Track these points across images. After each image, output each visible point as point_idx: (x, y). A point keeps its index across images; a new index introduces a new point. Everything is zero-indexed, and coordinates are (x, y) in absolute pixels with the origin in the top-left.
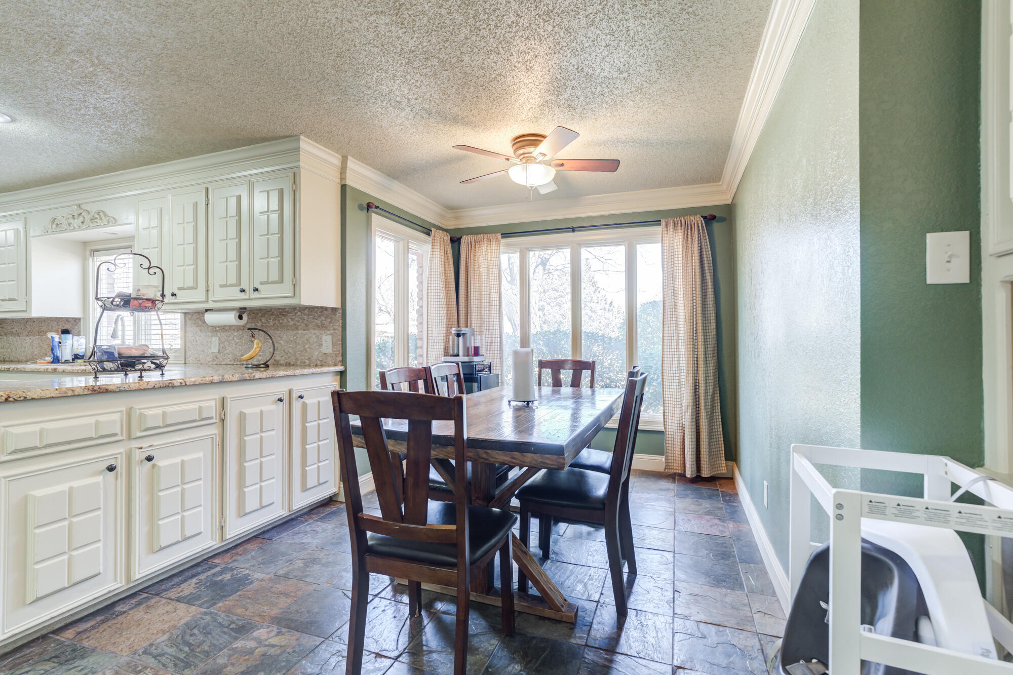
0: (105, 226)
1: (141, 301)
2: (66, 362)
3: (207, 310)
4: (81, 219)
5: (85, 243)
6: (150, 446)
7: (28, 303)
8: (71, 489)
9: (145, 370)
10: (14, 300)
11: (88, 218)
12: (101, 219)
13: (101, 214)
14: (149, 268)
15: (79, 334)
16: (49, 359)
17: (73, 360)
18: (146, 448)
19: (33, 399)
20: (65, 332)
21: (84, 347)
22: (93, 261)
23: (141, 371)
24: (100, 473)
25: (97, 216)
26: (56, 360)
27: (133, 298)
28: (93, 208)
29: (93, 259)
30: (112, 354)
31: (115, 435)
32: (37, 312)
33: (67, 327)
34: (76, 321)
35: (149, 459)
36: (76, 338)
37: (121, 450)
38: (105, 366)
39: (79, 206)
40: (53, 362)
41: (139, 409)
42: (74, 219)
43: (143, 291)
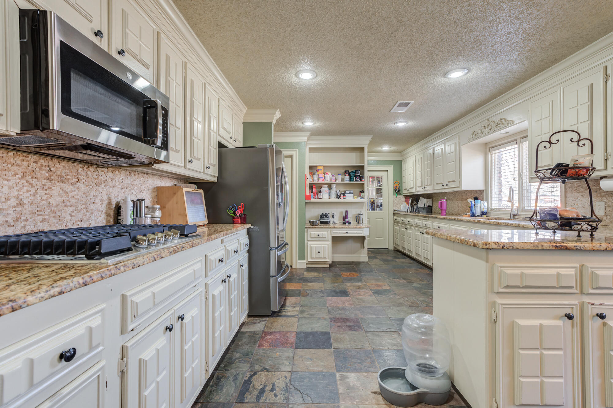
0: (505, 127)
1: (577, 170)
2: (478, 216)
3: (602, 178)
4: (490, 127)
5: (486, 144)
6: (601, 304)
7: (460, 182)
8: (541, 325)
9: (583, 231)
10: (454, 181)
11: (493, 125)
12: (503, 124)
13: (503, 121)
14: (578, 141)
15: (483, 200)
16: (469, 214)
17: (481, 215)
18: (597, 305)
19: (517, 249)
20: (476, 198)
21: (486, 207)
22: (491, 155)
23: (579, 231)
24: (560, 318)
25: (500, 123)
26: (473, 215)
27: (571, 168)
28: (496, 119)
29: (491, 153)
30: (555, 215)
31: (571, 288)
32: (464, 187)
33: (476, 195)
34: (481, 192)
35: (602, 317)
36: (482, 202)
37: (576, 302)
38: (547, 225)
39: (488, 120)
40: (471, 216)
41: (591, 268)
42: (485, 128)
43: (580, 161)
